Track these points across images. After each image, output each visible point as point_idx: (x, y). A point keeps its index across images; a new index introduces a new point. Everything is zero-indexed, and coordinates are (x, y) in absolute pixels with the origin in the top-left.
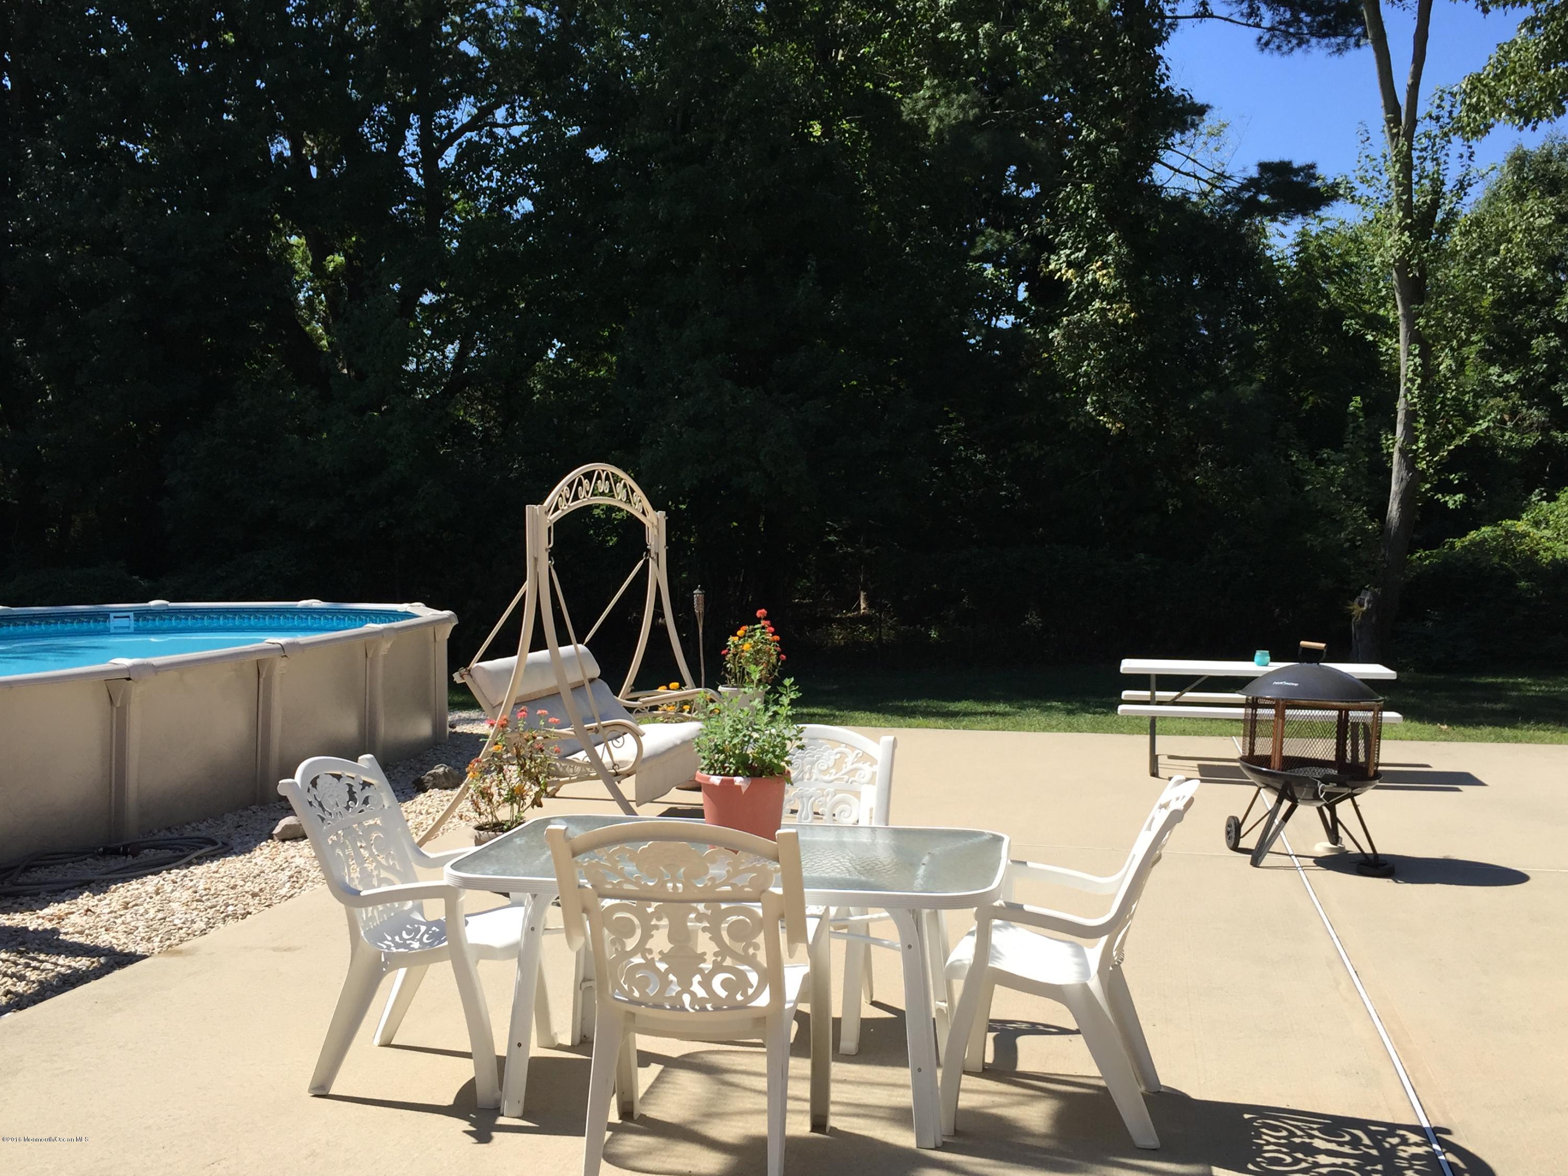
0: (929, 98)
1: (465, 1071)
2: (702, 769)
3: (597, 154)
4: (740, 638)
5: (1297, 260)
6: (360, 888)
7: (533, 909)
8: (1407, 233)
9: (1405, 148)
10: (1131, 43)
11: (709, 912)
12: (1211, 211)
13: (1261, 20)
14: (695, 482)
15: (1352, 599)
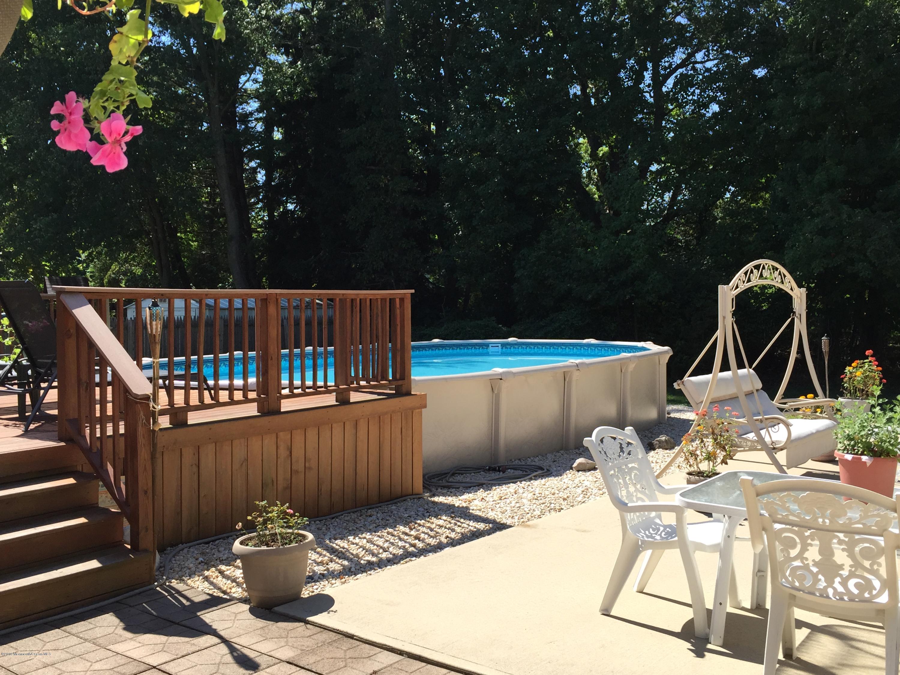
1: (688, 614)
2: (839, 450)
3: (760, 72)
4: (854, 368)
6: (627, 502)
7: (729, 524)
11: (847, 539)
14: (822, 270)
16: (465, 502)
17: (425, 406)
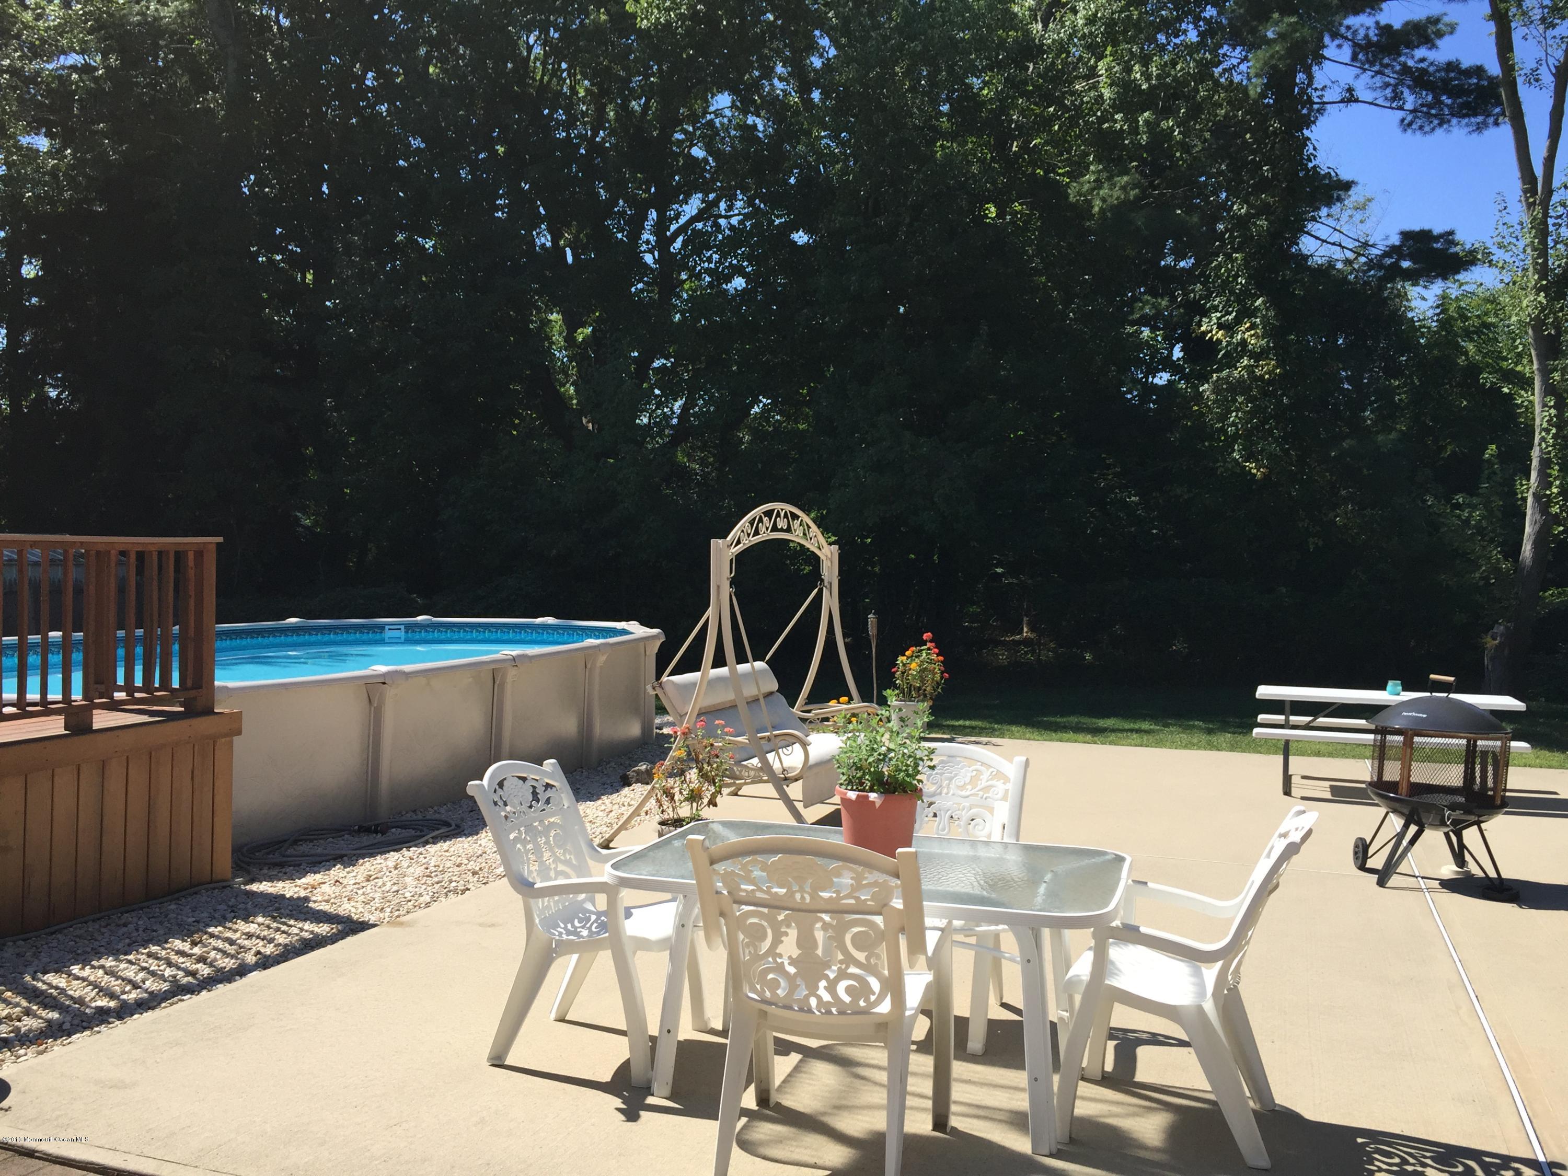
0: (1094, 181)
1: (623, 1049)
2: (841, 784)
3: (801, 238)
4: (908, 658)
5: (1437, 321)
6: (536, 880)
7: (683, 905)
8: (1542, 294)
9: (1540, 216)
10: (1280, 128)
11: (834, 923)
12: (1356, 277)
13: (1404, 103)
15: (1486, 632)
16: (306, 889)
17: (239, 732)
